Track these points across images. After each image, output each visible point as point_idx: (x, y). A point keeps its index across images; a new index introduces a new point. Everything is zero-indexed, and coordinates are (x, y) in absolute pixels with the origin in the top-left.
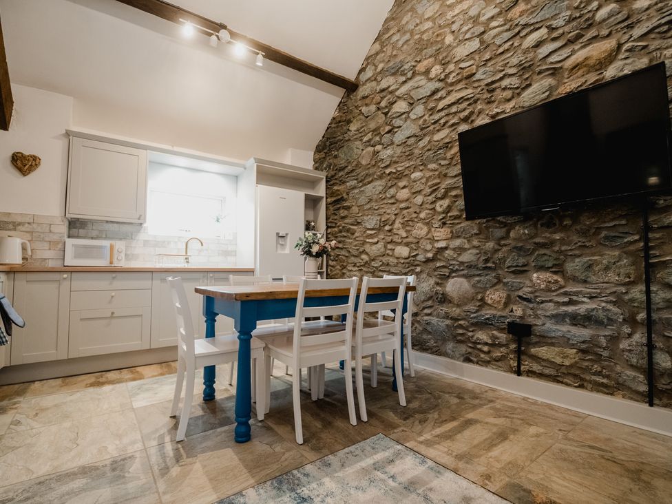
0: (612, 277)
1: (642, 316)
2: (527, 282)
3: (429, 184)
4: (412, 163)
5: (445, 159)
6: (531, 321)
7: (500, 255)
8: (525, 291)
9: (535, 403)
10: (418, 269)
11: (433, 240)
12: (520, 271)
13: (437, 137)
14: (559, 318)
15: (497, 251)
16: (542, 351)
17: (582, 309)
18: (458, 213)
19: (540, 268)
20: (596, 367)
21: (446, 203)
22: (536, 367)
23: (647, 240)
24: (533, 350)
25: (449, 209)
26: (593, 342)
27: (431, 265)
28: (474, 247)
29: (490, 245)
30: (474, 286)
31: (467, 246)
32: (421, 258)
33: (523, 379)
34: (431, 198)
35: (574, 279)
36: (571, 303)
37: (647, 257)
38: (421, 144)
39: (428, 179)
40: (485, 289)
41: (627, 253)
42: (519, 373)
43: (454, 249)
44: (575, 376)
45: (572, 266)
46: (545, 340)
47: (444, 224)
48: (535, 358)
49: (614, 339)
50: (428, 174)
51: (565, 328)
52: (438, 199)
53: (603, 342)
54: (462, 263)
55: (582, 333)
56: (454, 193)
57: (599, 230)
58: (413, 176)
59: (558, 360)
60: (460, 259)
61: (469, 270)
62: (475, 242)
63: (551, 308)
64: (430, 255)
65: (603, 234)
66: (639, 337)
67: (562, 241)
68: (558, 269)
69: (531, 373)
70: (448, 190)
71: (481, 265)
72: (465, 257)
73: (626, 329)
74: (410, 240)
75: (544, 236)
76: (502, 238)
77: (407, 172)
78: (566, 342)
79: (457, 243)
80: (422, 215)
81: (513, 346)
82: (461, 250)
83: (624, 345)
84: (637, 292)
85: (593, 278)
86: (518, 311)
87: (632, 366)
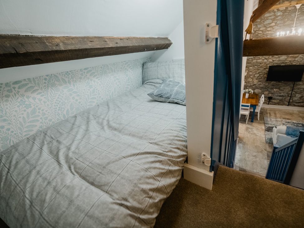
0: (287, 90)
1: (290, 95)
2: (273, 90)
3: (255, 70)
4: (250, 65)
5: (260, 66)
6: (272, 96)
7: (269, 86)
8: (272, 92)
9: (272, 108)
10: (248, 87)
11: (253, 82)
12: (272, 89)
13: (258, 61)
14: (278, 96)
15: (268, 85)
16: (273, 101)
17: (281, 95)
18: (260, 77)
19: (275, 88)
20: (282, 102)
21: (258, 75)
22: (272, 103)
23: (294, 86)
24: (272, 101)
25: (259, 76)
26: (282, 99)
27: (251, 87)
28: (263, 84)
29: (267, 84)
30: (262, 91)
31: (262, 84)
32: (249, 85)
33: (269, 105)
34: (254, 73)
35: (281, 90)
36: (280, 94)
37: (293, 88)
38: (253, 61)
39: (254, 69)
40: (264, 92)
41: (290, 87)
42: (268, 104)
43: (258, 84)
44: (278, 104)
45: (281, 88)
46: (274, 99)
47: (257, 79)
48: (272, 102)
49: (285, 98)
50: (254, 68)
51: (278, 97)
52: (256, 74)
53: (283, 99)
54: (260, 87)
55: (281, 98)
56: (261, 73)
57: (287, 84)
58: (250, 68)
59: (276, 102)
60: (260, 86)
61: (261, 88)
62: (264, 83)
63: (276, 95)
64: (252, 85)
65: (288, 84)
66: (289, 98)
67: (281, 85)
68: (279, 89)
69: (271, 104)
70: (259, 73)
71: (264, 87)
72: (261, 86)
73: (287, 97)
74: (247, 81)
75: (278, 83)
76: (270, 83)
77: (248, 67)
78: (278, 99)
79: (260, 83)
80: (251, 77)
81: (268, 100)
82: (260, 84)
83: (286, 99)
84: (290, 92)
85: (284, 90)
86: (270, 95)
87: (287, 102)
